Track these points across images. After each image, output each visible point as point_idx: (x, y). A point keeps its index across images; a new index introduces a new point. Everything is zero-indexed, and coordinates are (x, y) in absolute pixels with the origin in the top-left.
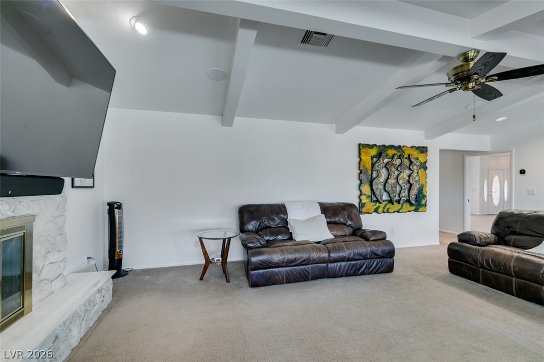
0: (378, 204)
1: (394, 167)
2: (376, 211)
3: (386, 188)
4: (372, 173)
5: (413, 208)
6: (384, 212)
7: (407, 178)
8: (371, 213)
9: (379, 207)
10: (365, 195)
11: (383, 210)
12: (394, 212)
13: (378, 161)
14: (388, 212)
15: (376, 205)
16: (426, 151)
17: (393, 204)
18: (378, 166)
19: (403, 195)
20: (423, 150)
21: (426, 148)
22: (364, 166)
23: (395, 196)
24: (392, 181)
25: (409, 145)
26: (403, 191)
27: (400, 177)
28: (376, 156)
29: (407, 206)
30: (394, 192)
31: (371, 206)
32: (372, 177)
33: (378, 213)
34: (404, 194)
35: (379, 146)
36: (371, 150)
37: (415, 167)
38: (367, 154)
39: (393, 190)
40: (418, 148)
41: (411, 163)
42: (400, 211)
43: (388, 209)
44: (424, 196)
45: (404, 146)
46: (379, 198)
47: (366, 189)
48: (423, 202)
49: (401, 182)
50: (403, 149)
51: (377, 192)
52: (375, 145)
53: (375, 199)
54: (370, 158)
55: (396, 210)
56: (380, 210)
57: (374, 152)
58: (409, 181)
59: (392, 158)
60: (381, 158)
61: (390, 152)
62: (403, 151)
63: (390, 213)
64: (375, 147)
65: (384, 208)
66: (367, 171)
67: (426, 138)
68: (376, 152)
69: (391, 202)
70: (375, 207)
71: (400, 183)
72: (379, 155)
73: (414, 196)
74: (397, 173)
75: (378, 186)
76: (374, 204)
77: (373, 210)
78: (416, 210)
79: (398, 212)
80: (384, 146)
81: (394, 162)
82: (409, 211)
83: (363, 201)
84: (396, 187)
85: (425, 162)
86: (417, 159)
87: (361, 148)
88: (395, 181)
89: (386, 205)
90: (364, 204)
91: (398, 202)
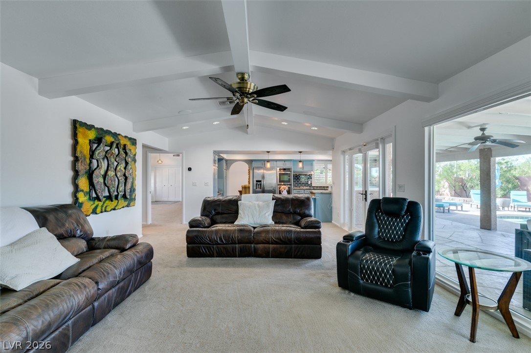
0: (97, 202)
1: (113, 156)
2: (94, 212)
3: (106, 182)
4: (91, 162)
5: (126, 203)
6: (102, 212)
7: (124, 170)
8: (89, 215)
9: (97, 206)
10: (82, 191)
11: (102, 209)
12: (111, 210)
13: (98, 148)
14: (106, 211)
15: (94, 204)
16: (136, 143)
17: (112, 201)
18: (99, 153)
19: (121, 190)
20: (134, 142)
21: (136, 140)
22: (81, 152)
23: (114, 191)
24: (111, 173)
25: (124, 135)
26: (120, 185)
27: (118, 169)
28: (95, 140)
29: (122, 202)
30: (114, 187)
31: (88, 206)
32: (90, 167)
33: (96, 214)
34: (121, 188)
35: (97, 129)
36: (89, 132)
37: (130, 159)
38: (85, 136)
39: (112, 184)
40: (130, 139)
41: (126, 153)
42: (116, 208)
43: (106, 207)
44: (134, 190)
45: (119, 134)
46: (100, 194)
47: (83, 183)
48: (133, 197)
49: (119, 174)
50: (119, 137)
51: (97, 187)
52: (93, 126)
53: (94, 195)
54: (88, 142)
55: (113, 207)
56: (99, 210)
57: (92, 135)
58: (125, 175)
59: (111, 145)
60: (102, 144)
61: (109, 139)
62: (119, 140)
63: (108, 211)
64: (93, 129)
65: (102, 206)
66: (85, 159)
67: (134, 130)
68: (95, 136)
69: (109, 198)
70: (93, 206)
71: (118, 176)
72: (99, 140)
73: (129, 191)
74: (116, 164)
75: (98, 180)
76: (92, 203)
77: (91, 211)
78: (128, 206)
79: (114, 209)
80: (102, 129)
81: (113, 152)
82: (123, 207)
83: (81, 200)
84: (115, 181)
85: (135, 155)
86: (130, 150)
87: (78, 126)
88: (114, 173)
89: (104, 203)
90: (82, 204)
91: (116, 197)
